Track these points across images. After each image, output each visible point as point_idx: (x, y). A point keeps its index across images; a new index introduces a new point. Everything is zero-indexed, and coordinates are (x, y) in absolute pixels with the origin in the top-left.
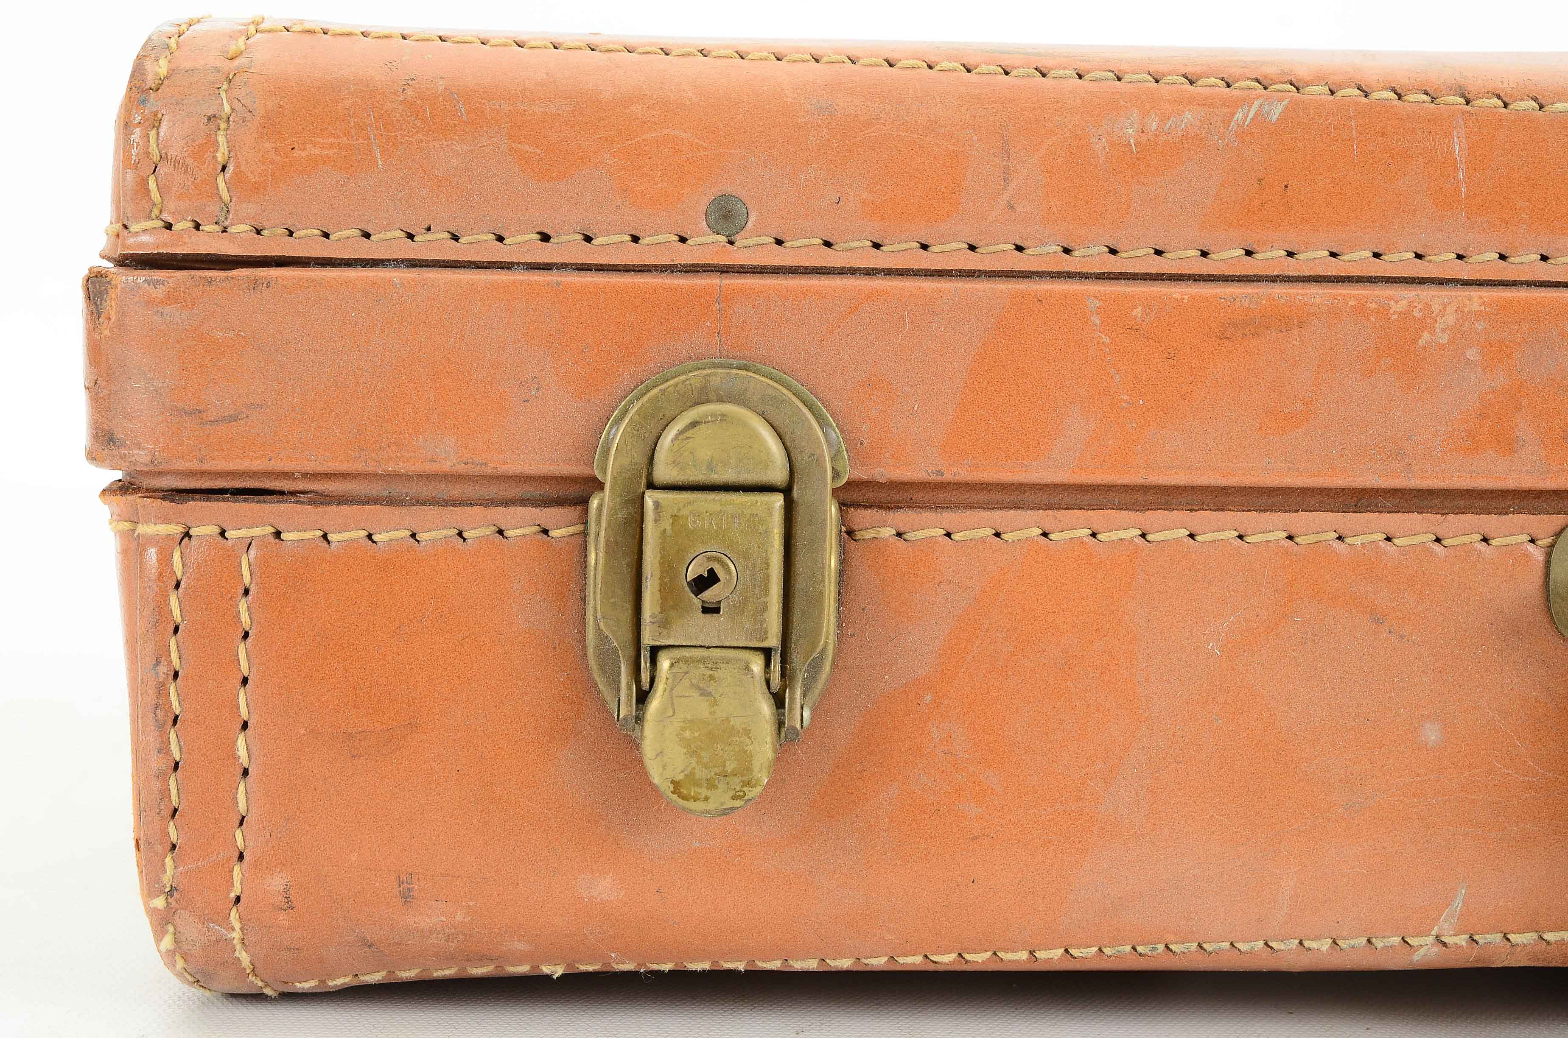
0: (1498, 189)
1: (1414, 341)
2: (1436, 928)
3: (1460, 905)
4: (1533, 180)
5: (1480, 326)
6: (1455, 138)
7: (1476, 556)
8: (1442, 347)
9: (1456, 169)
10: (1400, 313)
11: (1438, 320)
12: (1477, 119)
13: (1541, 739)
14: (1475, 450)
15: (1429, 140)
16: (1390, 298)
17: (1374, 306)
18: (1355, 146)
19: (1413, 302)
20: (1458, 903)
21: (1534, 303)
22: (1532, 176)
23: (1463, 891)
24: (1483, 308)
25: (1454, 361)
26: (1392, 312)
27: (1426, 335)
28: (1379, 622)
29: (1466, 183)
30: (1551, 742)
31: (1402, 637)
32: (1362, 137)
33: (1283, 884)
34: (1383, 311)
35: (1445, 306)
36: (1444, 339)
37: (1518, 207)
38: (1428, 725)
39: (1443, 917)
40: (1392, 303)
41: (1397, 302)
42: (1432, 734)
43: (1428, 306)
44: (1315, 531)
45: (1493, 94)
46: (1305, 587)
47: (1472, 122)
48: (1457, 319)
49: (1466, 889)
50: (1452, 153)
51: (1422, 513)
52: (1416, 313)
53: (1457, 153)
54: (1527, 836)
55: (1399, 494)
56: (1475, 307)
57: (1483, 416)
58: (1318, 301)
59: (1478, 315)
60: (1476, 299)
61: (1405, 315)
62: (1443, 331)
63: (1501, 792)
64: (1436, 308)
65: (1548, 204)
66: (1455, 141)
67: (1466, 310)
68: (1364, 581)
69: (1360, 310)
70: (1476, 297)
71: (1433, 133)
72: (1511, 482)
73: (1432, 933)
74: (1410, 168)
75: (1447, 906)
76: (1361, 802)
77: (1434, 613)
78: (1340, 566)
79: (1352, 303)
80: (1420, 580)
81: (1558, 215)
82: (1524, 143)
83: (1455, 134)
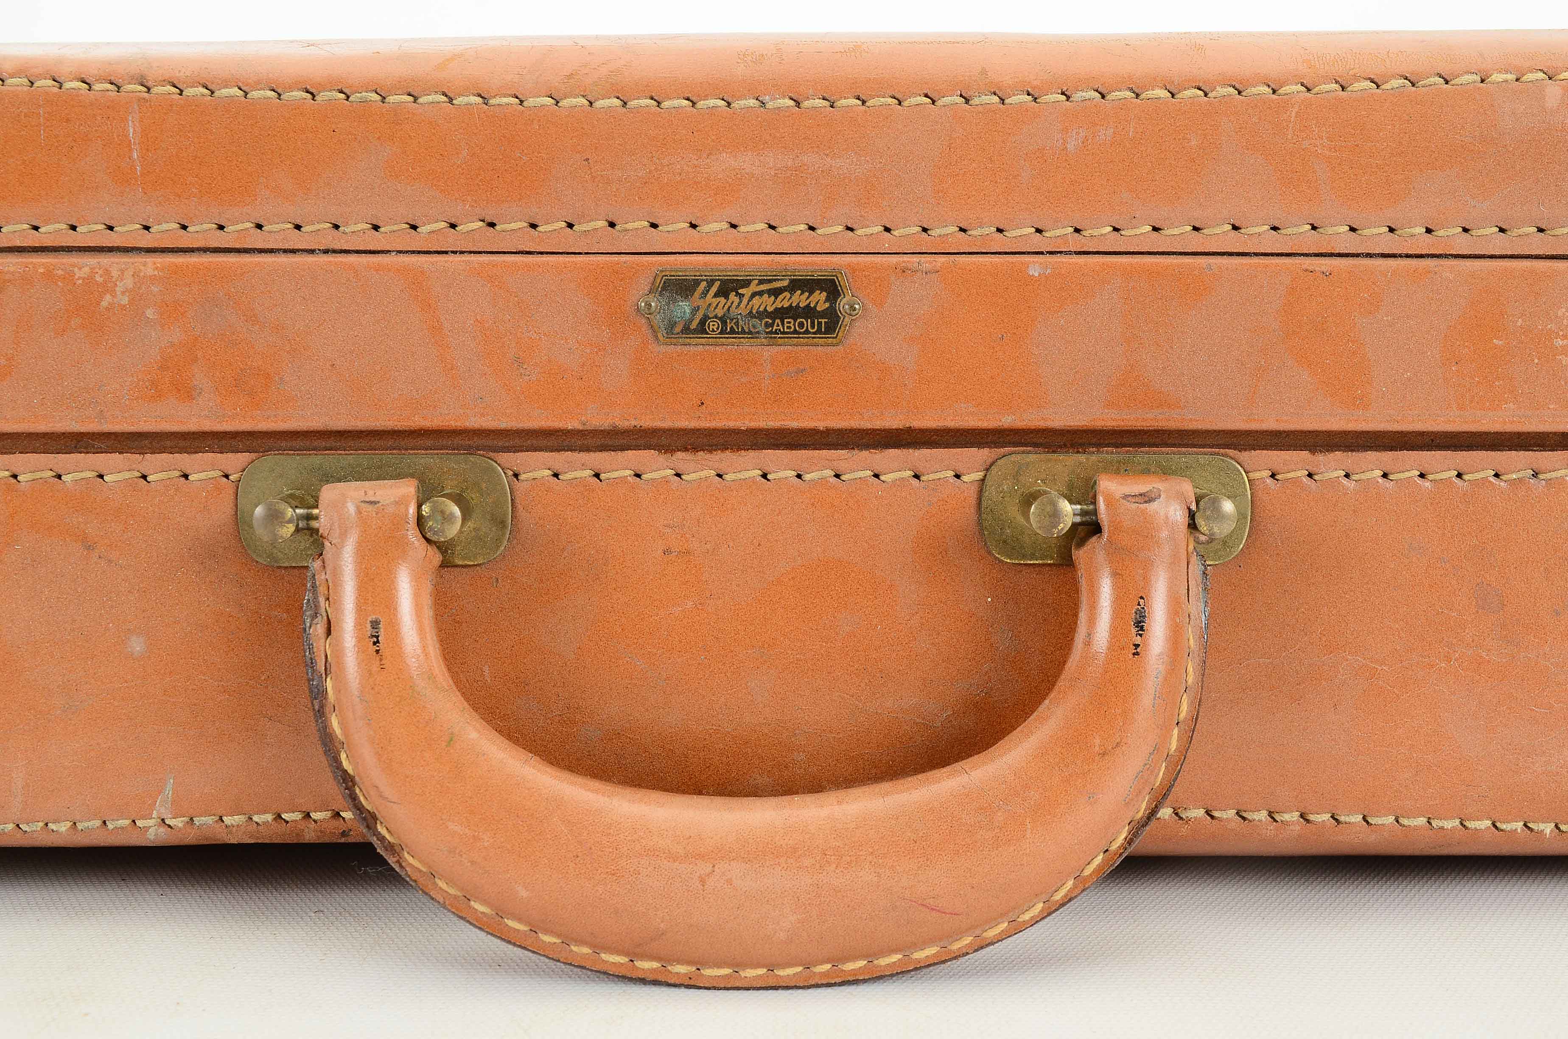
0: (169, 168)
1: (98, 303)
2: (154, 812)
3: (170, 793)
4: (199, 158)
5: (154, 289)
6: (130, 122)
7: (174, 490)
8: (123, 307)
9: (131, 150)
10: (84, 279)
11: (118, 284)
12: (150, 105)
13: (233, 649)
14: (158, 398)
15: (107, 124)
16: (74, 266)
17: (60, 272)
18: (42, 131)
19: (94, 268)
20: (169, 790)
21: (201, 267)
22: (199, 155)
23: (172, 781)
24: (156, 273)
25: (136, 319)
26: (77, 277)
27: (108, 297)
28: (89, 548)
29: (140, 162)
30: (242, 652)
31: (110, 561)
32: (48, 123)
33: (14, 776)
34: (69, 277)
35: (122, 271)
36: (125, 300)
37: (188, 183)
38: (134, 638)
39: (158, 803)
40: (76, 269)
41: (80, 269)
42: (137, 645)
43: (107, 272)
44: (32, 469)
45: (169, 82)
46: (24, 519)
47: (146, 107)
48: (135, 283)
49: (174, 779)
50: (127, 136)
51: (123, 453)
52: (99, 279)
53: (131, 136)
54: (223, 733)
55: (113, 437)
56: (150, 271)
57: (162, 368)
58: (12, 269)
59: (153, 278)
60: (150, 265)
61: (89, 280)
62: (123, 293)
63: (198, 695)
64: (115, 273)
65: (215, 179)
66: (130, 125)
67: (142, 274)
68: (76, 513)
69: (49, 275)
70: (150, 264)
71: (111, 118)
72: (192, 426)
73: (153, 816)
74: (90, 149)
75: (160, 793)
76: (78, 706)
77: (138, 541)
78: (54, 500)
79: (41, 270)
80: (125, 512)
81: (224, 189)
82: (190, 126)
83: (130, 119)
